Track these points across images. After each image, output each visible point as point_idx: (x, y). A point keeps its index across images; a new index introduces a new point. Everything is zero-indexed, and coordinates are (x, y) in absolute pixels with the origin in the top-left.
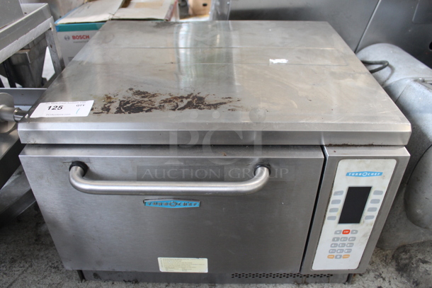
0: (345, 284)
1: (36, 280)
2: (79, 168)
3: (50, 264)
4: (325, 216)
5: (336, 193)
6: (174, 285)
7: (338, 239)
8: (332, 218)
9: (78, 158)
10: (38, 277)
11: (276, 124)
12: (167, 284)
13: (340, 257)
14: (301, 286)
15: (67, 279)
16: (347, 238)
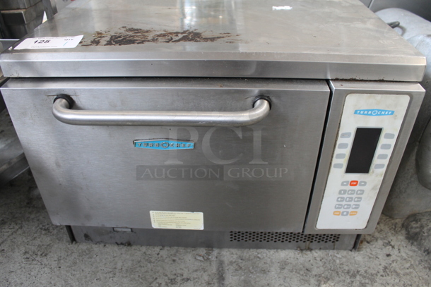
0: (351, 250)
1: (26, 241)
2: (64, 100)
3: (41, 226)
4: (331, 163)
5: (343, 135)
6: (169, 248)
7: (345, 192)
8: (339, 166)
9: (63, 90)
10: (27, 239)
11: (277, 54)
12: (161, 247)
13: (347, 215)
14: (304, 252)
15: (57, 241)
16: (354, 191)
